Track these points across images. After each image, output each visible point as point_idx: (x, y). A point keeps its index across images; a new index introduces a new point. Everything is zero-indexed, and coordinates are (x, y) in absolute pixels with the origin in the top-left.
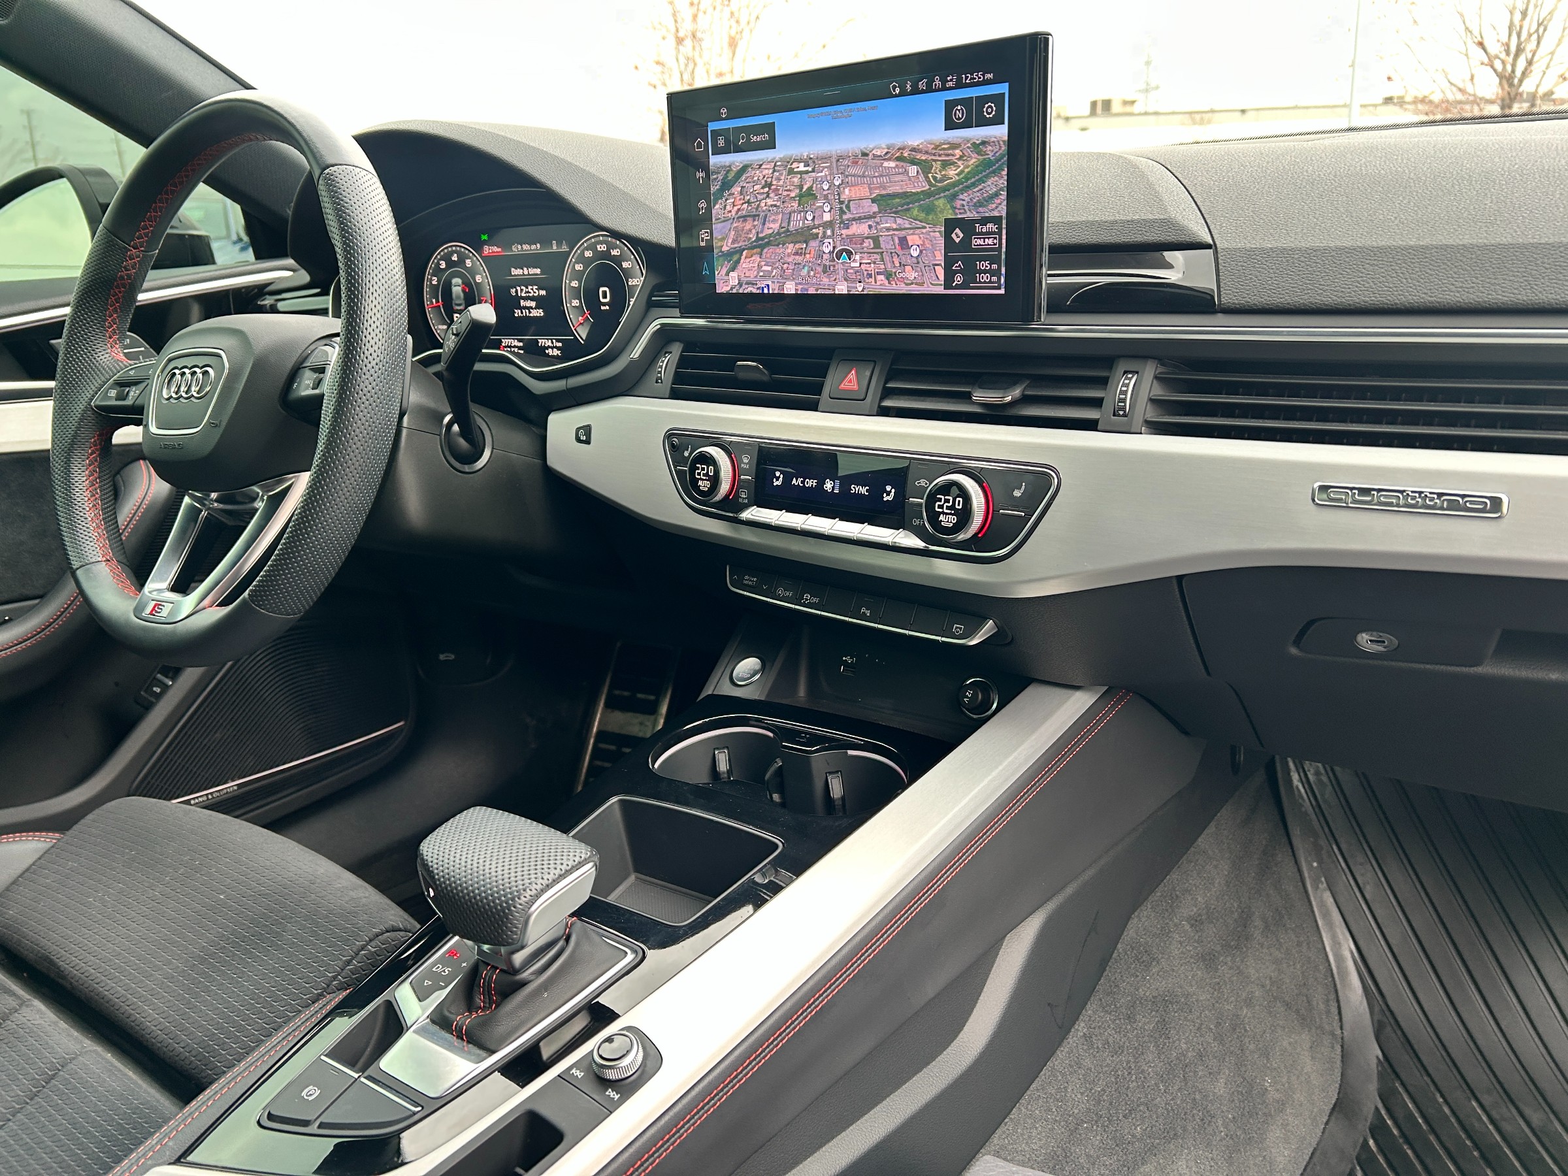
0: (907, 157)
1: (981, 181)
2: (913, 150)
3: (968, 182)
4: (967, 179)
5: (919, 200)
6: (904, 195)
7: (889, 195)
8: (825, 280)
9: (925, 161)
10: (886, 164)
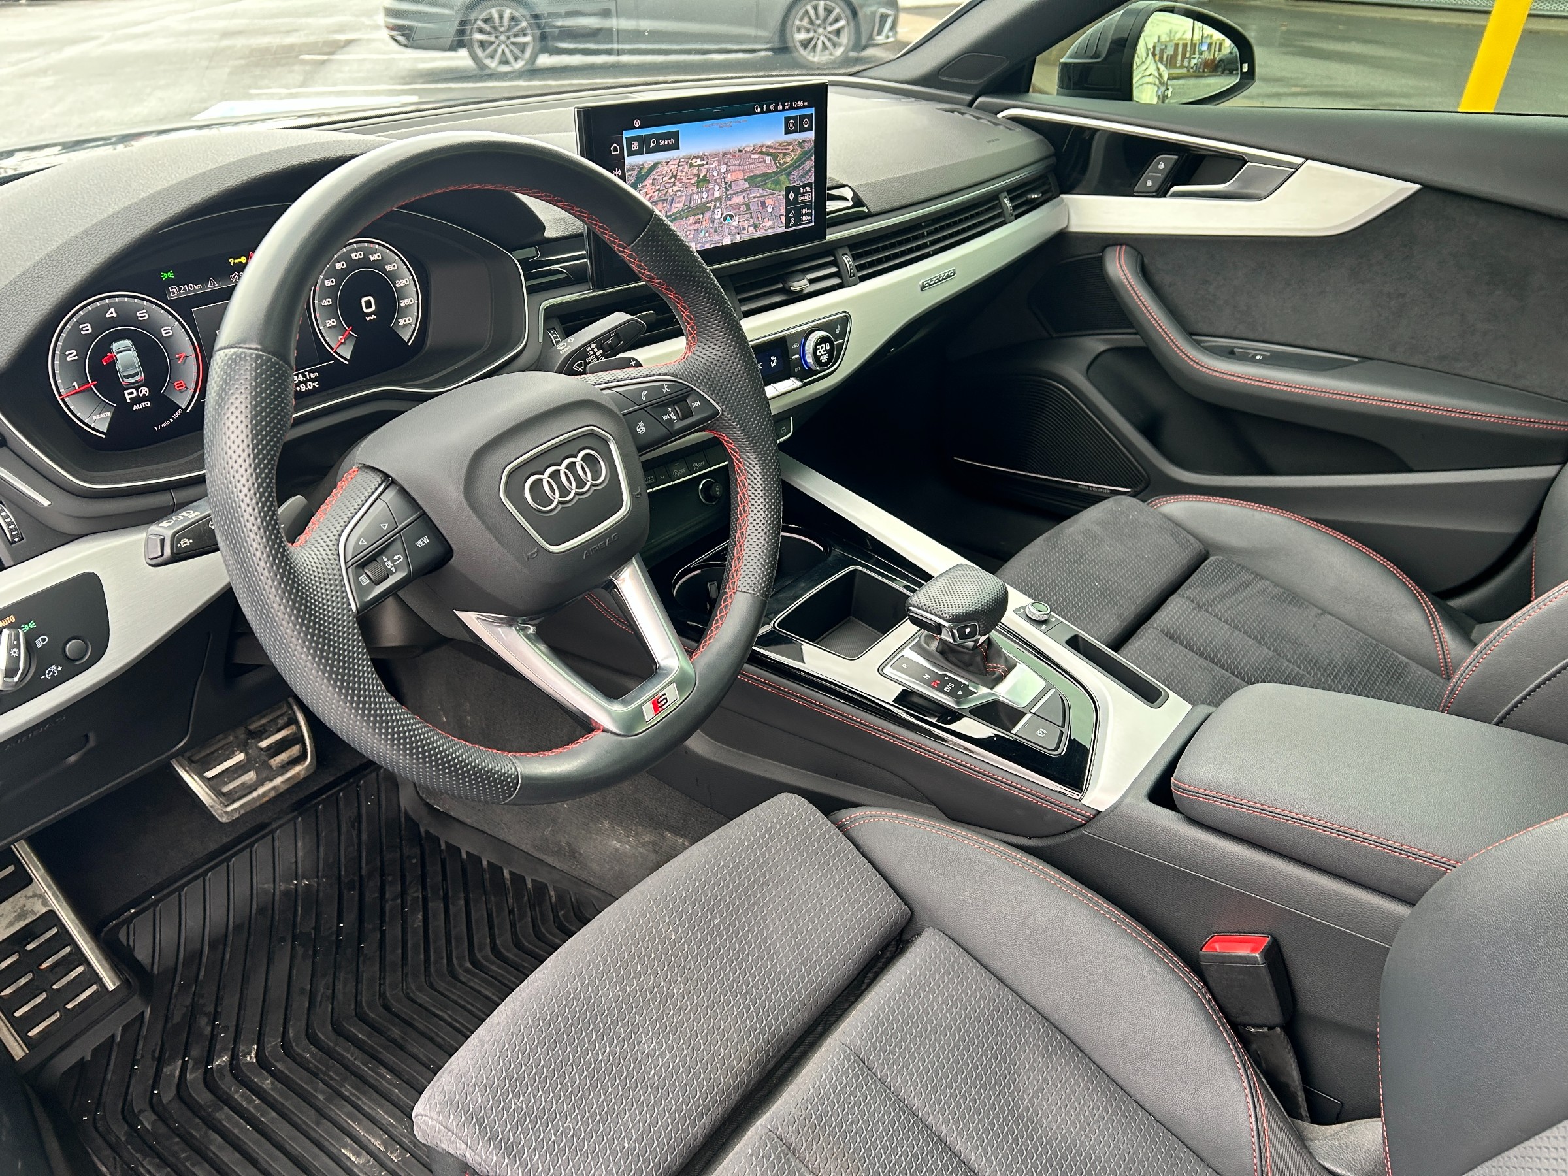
0: (763, 152)
1: (803, 163)
2: (768, 147)
3: (797, 164)
4: (796, 162)
5: (771, 177)
6: (764, 175)
7: (755, 176)
8: (716, 237)
9: (774, 153)
10: (753, 156)
